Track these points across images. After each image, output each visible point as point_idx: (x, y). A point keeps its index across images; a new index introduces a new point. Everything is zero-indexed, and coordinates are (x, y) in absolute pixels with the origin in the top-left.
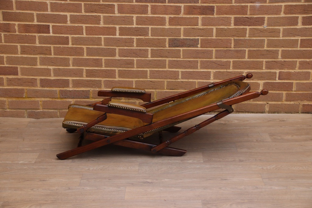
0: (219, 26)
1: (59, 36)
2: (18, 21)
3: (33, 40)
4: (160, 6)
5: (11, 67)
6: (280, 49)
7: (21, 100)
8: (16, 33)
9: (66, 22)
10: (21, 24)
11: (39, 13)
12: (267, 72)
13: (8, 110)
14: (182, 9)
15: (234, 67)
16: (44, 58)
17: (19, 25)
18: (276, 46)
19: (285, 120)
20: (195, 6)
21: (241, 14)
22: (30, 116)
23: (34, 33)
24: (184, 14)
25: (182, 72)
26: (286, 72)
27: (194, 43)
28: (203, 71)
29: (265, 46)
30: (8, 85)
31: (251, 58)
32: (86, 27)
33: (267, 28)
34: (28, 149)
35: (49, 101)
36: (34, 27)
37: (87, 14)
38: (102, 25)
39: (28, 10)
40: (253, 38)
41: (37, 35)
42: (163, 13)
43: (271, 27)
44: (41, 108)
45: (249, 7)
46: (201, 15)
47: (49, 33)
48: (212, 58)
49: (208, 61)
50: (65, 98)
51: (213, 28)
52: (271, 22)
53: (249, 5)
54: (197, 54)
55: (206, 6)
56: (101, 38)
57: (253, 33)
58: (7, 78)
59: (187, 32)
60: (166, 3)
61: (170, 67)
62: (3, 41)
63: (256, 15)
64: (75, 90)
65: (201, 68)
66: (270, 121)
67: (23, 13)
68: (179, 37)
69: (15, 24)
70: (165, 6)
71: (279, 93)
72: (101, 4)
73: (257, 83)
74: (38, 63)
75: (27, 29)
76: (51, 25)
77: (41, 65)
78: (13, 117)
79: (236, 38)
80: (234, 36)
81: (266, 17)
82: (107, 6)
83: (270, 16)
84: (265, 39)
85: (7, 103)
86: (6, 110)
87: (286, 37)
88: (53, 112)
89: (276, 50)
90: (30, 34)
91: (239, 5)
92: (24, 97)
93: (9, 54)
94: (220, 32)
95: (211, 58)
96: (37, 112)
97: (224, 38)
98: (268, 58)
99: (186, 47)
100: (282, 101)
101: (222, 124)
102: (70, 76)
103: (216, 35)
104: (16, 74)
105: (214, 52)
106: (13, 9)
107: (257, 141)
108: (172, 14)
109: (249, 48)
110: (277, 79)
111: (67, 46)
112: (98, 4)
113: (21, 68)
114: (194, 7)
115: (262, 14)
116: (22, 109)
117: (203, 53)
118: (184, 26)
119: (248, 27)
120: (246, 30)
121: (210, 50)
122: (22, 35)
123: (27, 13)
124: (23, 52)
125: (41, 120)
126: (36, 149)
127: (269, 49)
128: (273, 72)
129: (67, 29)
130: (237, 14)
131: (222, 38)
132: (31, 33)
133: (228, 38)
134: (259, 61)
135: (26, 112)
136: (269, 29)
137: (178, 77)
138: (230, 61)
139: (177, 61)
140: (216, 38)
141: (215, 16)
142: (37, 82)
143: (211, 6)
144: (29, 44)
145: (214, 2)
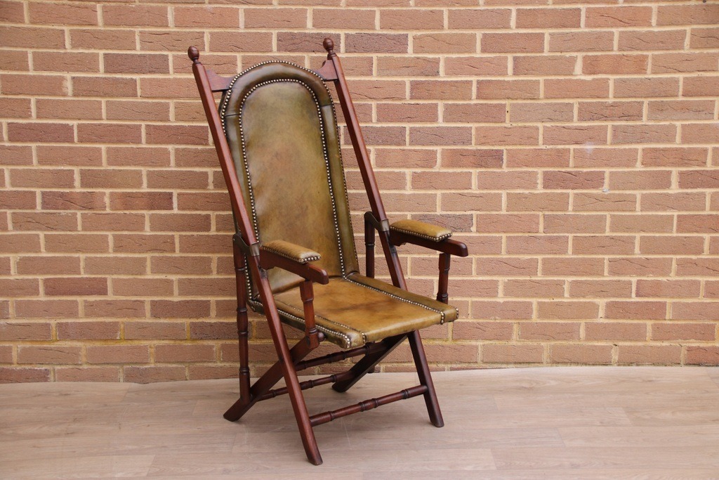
0: (513, 188)
1: (191, 215)
2: (111, 187)
3: (139, 223)
4: (394, 150)
5: (94, 278)
6: (638, 235)
7: (111, 344)
8: (105, 210)
9: (205, 186)
10: (115, 193)
11: (152, 169)
12: (613, 281)
13: (85, 367)
14: (439, 156)
15: (546, 272)
16: (161, 259)
17: (112, 194)
18: (628, 229)
19: (654, 379)
20: (464, 150)
21: (558, 167)
22: (129, 377)
23: (141, 209)
24: (443, 166)
26: (652, 281)
27: (464, 224)
28: (483, 281)
29: (608, 229)
30: (87, 315)
31: (579, 253)
33: (610, 194)
34: (130, 447)
35: (169, 346)
36: (142, 197)
39: (130, 165)
40: (582, 213)
41: (147, 213)
42: (401, 164)
43: (617, 192)
44: (152, 361)
45: (572, 152)
46: (477, 167)
47: (171, 208)
48: (500, 253)
49: (492, 260)
50: (201, 339)
51: (501, 194)
52: (617, 182)
53: (572, 147)
54: (471, 246)
55: (486, 151)
57: (581, 203)
58: (85, 301)
59: (448, 202)
60: (405, 144)
61: (414, 273)
62: (80, 228)
63: (586, 168)
64: (221, 323)
65: (478, 274)
66: (624, 381)
67: (120, 171)
68: (433, 211)
69: (104, 194)
70: (403, 150)
71: (639, 324)
73: (593, 304)
74: (148, 269)
75: (127, 201)
76: (175, 192)
77: (153, 272)
78: (94, 381)
79: (547, 213)
80: (543, 209)
81: (607, 170)
83: (614, 170)
84: (606, 216)
85: (83, 352)
86: (81, 367)
87: (648, 211)
88: (177, 368)
89: (629, 237)
90: (133, 212)
91: (551, 149)
92: (118, 338)
93: (90, 252)
94: (514, 201)
95: (498, 254)
96: (143, 370)
97: (523, 213)
98: (613, 254)
100: (645, 341)
101: (525, 388)
102: (213, 294)
103: (507, 206)
104: (104, 292)
105: (504, 240)
106: (101, 165)
107: (601, 423)
108: (418, 166)
109: (576, 233)
110: (633, 295)
111: (206, 233)
113: (114, 281)
114: (462, 154)
115: (599, 166)
116: (112, 364)
117: (482, 243)
118: (442, 189)
119: (570, 192)
120: (569, 197)
121: (495, 237)
122: (117, 214)
123: (128, 170)
124: (118, 248)
125: (151, 385)
126: (147, 446)
127: (614, 234)
128: (624, 281)
129: (208, 200)
130: (549, 166)
131: (521, 213)
132: (134, 209)
133: (532, 213)
134: (595, 259)
135: (121, 370)
136: (614, 194)
138: (538, 259)
139: (430, 260)
140: (507, 213)
141: (505, 169)
142: (144, 307)
143: (497, 151)
144: (131, 231)
145: (502, 142)
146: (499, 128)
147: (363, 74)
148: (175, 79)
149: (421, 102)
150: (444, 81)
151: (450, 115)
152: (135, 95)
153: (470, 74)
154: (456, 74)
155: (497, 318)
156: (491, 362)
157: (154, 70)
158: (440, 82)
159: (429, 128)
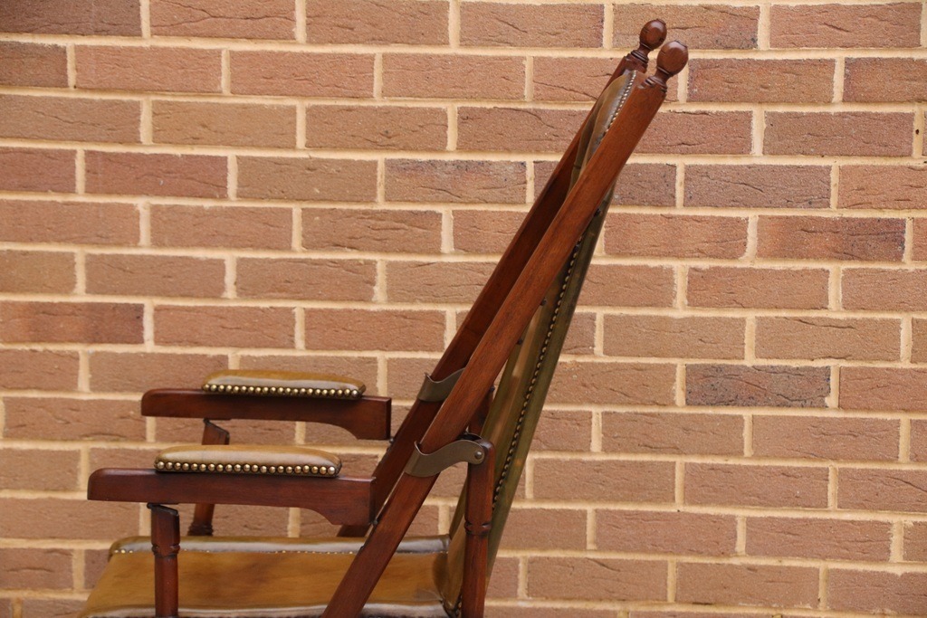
1: (185, 356)
3: (64, 373)
4: (647, 218)
9: (217, 292)
10: (13, 304)
11: (97, 251)
14: (752, 232)
16: (112, 454)
20: (812, 218)
24: (761, 254)
25: (750, 522)
27: (808, 388)
28: (853, 522)
32: (310, 314)
36: (73, 314)
37: (315, 256)
38: (380, 302)
39: (48, 242)
41: (83, 350)
42: (663, 249)
46: (841, 259)
47: (140, 341)
48: (895, 459)
49: (877, 474)
51: (898, 322)
54: (822, 440)
55: (862, 221)
56: (374, 360)
59: (771, 339)
60: (674, 205)
61: (691, 498)
65: (842, 506)
67: (25, 253)
68: (736, 358)
70: (669, 218)
72: (378, 212)
74: (83, 479)
75: (39, 323)
76: (149, 304)
82: (402, 222)
90: (53, 347)
95: (890, 461)
99: (770, 405)
103: (913, 351)
105: (904, 430)
108: (701, 254)
112: (365, 213)
114: (807, 227)
117: (851, 433)
118: (757, 307)
121: (884, 421)
122: (16, 352)
123: (41, 254)
124: (15, 430)
129: (223, 322)
132: (55, 342)
137: (734, 545)
139: (727, 470)
140: (914, 366)
141: (909, 265)
142: (70, 565)
143: (889, 222)
144: (47, 389)
145: (903, 202)
146: (895, 168)
147: (579, 44)
148: (154, 49)
149: (713, 108)
150: (767, 61)
151: (780, 139)
152: (63, 84)
153: (831, 44)
154: (796, 45)
155: (888, 611)
157: (108, 27)
158: (758, 62)
159: (730, 167)
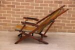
15: (68, 19)
23: (11, 7)
31: (73, 17)
45: (73, 2)
47: (15, 8)
58: (3, 20)
69: (6, 5)
76: (16, 5)
77: (12, 16)
111: (20, 11)
113: (7, 17)
118: (53, 7)
156: (59, 32)
